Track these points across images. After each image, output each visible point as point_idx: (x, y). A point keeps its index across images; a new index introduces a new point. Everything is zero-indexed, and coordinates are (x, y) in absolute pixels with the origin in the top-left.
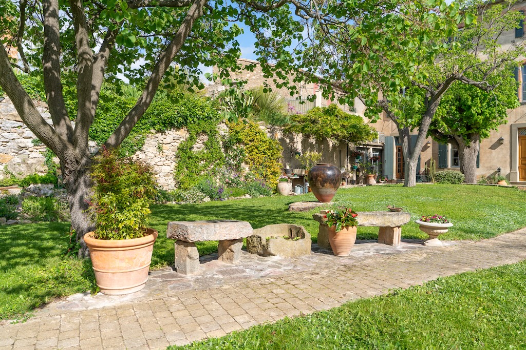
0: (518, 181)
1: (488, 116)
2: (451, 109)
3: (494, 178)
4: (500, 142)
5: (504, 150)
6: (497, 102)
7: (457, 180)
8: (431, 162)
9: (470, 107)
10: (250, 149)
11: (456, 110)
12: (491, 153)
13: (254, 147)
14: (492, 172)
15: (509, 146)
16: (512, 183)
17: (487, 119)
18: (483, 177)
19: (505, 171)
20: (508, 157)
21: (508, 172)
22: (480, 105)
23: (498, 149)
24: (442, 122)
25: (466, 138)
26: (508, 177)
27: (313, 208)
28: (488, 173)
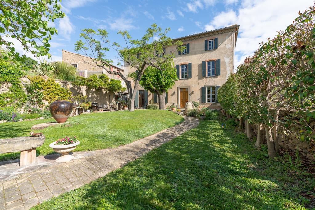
0: (180, 108)
1: (167, 82)
2: (154, 79)
3: (172, 107)
4: (174, 93)
5: (175, 96)
6: (170, 77)
7: (155, 108)
8: (151, 101)
9: (160, 78)
10: (48, 93)
11: (156, 80)
12: (171, 97)
13: (51, 92)
14: (172, 104)
15: (177, 95)
16: (178, 109)
17: (166, 84)
18: (169, 106)
19: (176, 104)
20: (177, 99)
21: (177, 104)
22: (164, 78)
23: (174, 96)
24: (151, 84)
25: (160, 91)
26: (177, 106)
27: (46, 127)
28: (170, 105)
